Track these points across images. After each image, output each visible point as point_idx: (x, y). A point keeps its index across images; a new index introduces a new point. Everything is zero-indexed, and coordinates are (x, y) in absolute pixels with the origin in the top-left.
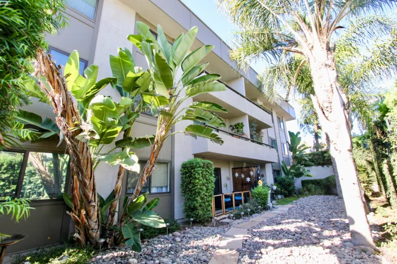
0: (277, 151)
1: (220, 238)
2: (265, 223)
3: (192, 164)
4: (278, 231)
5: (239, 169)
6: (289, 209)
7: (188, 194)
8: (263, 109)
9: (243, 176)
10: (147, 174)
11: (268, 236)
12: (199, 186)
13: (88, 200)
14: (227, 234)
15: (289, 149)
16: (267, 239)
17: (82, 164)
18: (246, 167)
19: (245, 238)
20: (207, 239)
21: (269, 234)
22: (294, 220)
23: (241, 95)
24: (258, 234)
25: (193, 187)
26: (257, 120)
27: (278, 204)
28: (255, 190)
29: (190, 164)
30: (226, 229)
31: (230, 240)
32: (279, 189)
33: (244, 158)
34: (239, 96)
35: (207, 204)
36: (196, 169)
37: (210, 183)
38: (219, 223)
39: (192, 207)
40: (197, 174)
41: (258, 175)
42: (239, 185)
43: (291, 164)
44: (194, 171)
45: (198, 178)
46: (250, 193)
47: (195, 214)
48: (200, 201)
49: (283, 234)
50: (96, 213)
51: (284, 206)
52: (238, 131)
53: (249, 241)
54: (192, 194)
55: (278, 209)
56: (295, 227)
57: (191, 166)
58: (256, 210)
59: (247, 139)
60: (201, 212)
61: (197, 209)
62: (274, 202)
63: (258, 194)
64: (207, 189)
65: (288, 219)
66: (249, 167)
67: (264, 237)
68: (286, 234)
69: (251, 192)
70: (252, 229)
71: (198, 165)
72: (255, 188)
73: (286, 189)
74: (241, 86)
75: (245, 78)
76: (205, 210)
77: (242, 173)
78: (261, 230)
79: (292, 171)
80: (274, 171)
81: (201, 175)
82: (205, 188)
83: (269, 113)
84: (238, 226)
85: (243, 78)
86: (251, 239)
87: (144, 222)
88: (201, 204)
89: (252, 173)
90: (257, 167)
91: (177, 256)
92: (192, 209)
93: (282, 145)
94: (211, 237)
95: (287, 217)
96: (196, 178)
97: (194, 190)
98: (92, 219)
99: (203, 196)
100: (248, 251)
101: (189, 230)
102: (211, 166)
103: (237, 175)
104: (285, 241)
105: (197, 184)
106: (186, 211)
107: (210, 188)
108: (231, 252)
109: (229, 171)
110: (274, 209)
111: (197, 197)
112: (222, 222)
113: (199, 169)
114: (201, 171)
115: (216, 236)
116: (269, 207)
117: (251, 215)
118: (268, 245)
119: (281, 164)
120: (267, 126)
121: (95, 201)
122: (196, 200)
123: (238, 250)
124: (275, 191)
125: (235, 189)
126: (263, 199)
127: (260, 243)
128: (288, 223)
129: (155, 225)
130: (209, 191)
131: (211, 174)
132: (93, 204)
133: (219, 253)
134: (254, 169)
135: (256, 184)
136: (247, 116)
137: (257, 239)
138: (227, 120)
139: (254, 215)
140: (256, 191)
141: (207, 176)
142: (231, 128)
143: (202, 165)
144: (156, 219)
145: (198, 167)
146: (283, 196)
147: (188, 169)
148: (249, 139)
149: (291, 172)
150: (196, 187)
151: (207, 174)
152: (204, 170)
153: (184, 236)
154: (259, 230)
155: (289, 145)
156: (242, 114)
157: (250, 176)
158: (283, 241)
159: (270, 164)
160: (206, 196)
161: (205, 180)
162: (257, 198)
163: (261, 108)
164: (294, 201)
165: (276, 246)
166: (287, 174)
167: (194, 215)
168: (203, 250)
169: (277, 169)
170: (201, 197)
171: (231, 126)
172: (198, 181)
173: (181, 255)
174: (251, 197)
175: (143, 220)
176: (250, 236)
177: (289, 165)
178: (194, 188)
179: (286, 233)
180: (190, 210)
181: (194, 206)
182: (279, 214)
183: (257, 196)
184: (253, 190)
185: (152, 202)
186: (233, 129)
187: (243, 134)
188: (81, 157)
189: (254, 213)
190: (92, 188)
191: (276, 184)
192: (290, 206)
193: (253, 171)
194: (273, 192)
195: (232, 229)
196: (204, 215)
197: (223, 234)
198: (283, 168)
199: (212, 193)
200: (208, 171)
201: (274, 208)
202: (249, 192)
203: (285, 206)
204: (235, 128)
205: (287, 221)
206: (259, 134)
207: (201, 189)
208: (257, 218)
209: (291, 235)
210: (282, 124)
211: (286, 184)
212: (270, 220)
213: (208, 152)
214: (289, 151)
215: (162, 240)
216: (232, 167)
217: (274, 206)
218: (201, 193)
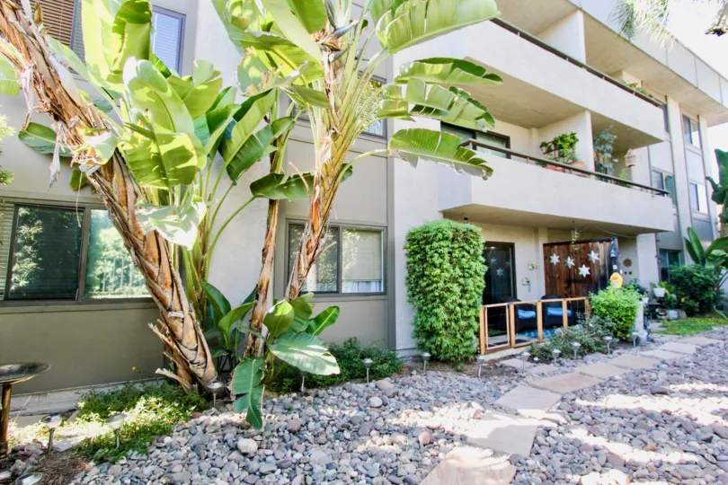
0: (675, 203)
1: (477, 412)
2: (615, 384)
3: (428, 232)
4: (650, 415)
5: (561, 247)
6: (699, 350)
7: (419, 299)
8: (637, 94)
9: (570, 262)
10: (308, 254)
11: (615, 428)
12: (441, 284)
13: (165, 306)
14: (499, 402)
15: (714, 198)
16: (611, 436)
17: (132, 230)
18: (577, 242)
19: (548, 424)
20: (444, 410)
21: (622, 422)
22: (711, 386)
23: (572, 61)
24: (588, 417)
25: (428, 285)
26: (616, 122)
27: (665, 333)
28: (601, 297)
29: (425, 233)
30: (504, 388)
31: (504, 421)
32: (674, 296)
33: (574, 220)
34: (566, 62)
35: (463, 323)
36: (435, 244)
37: (471, 276)
38: (496, 367)
39: (428, 328)
40: (436, 255)
41: (612, 260)
42: (560, 282)
43: (716, 236)
44: (431, 249)
45: (441, 264)
46: (587, 302)
47: (433, 343)
48: (446, 317)
49: (668, 429)
50: (192, 333)
51: (685, 340)
52: (562, 156)
53: (556, 434)
54: (426, 300)
55: (663, 347)
56: (715, 413)
57: (424, 238)
58: (598, 344)
59: (586, 173)
60: (447, 342)
61: (438, 334)
62: (654, 325)
63: (608, 307)
64: (464, 291)
65: (692, 379)
66: (587, 242)
67: (604, 429)
68: (680, 432)
69: (590, 300)
70: (573, 396)
71: (440, 236)
72: (601, 292)
73: (693, 297)
74: (573, 38)
75: (585, 13)
76: (458, 336)
77: (569, 254)
78: (601, 404)
79: (715, 252)
80: (662, 252)
81: (447, 257)
82: (456, 288)
83: (656, 105)
84: (539, 383)
85: (580, 15)
86: (562, 429)
87: (293, 359)
88: (448, 323)
89: (594, 256)
90: (609, 241)
91: (351, 448)
92: (428, 331)
93: (693, 188)
94: (457, 406)
95: (690, 373)
96: (434, 265)
97: (432, 291)
98: (185, 342)
99: (452, 307)
100: (544, 468)
101: (419, 376)
102: (476, 238)
103: (555, 259)
104: (675, 457)
105: (435, 279)
106: (417, 334)
107: (471, 287)
108: (493, 460)
109: (537, 250)
110: (652, 345)
111: (439, 307)
112: (501, 366)
113: (442, 243)
114: (446, 250)
115: (469, 405)
116: (638, 340)
117: (582, 354)
118: (610, 462)
119: (685, 234)
120: (648, 140)
121: (182, 309)
122: (436, 314)
123: (514, 460)
124: (660, 300)
125: (551, 290)
126: (621, 320)
127: (587, 448)
128: (691, 394)
129: (315, 368)
130: (468, 295)
131: (475, 256)
132: (180, 314)
133: (458, 458)
134: (601, 247)
135: (604, 282)
136: (588, 116)
137: (580, 433)
138: (534, 130)
139: (589, 357)
140: (602, 300)
141: (464, 260)
142: (544, 149)
143: (450, 234)
144: (320, 354)
145: (440, 240)
146: (683, 314)
147: (418, 243)
148: (589, 174)
149: (714, 256)
150: (435, 285)
151: (463, 256)
152: (456, 246)
153: (397, 394)
154: (593, 404)
155: (714, 186)
156: (574, 111)
157: (588, 263)
158: (665, 459)
159: (653, 235)
160: (460, 305)
161: (457, 269)
162: (603, 316)
163: (631, 92)
164: (715, 329)
165: (640, 472)
166: (701, 259)
167: (433, 346)
168: (418, 442)
169: (672, 246)
170: (447, 308)
171: (544, 144)
172: (438, 271)
173: (361, 448)
174: (587, 313)
175: (290, 355)
176: (562, 420)
177: (710, 237)
178: (430, 288)
179: (680, 426)
180: (424, 334)
181: (431, 326)
182: (663, 362)
183: (603, 310)
184: (594, 298)
185: (325, 314)
186: (549, 151)
187: (575, 160)
188: (125, 214)
189: (591, 351)
190: (170, 281)
191: (663, 284)
192: (701, 340)
193: (597, 251)
194: (654, 302)
195: (520, 390)
196: (456, 347)
197: (490, 399)
198: (689, 245)
199: (480, 300)
200: (467, 247)
201: (652, 341)
202: (583, 301)
203: (688, 339)
204: (553, 147)
205: (687, 386)
206: (622, 161)
207: (448, 290)
208: (598, 367)
209: (697, 438)
210: (695, 135)
211: (695, 285)
212: (632, 377)
213: (474, 205)
214: (713, 203)
215: (346, 395)
216: (544, 240)
217: (652, 336)
218: (447, 299)
